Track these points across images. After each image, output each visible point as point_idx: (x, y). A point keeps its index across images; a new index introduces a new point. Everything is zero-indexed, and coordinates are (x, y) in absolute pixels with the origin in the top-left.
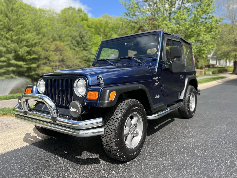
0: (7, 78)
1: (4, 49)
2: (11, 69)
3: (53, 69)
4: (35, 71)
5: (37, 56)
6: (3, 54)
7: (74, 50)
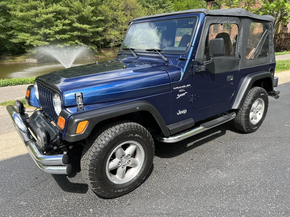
0: (71, 45)
1: (67, 9)
2: (76, 33)
3: (121, 34)
4: (101, 36)
5: (103, 18)
6: (67, 16)
7: (148, 7)
